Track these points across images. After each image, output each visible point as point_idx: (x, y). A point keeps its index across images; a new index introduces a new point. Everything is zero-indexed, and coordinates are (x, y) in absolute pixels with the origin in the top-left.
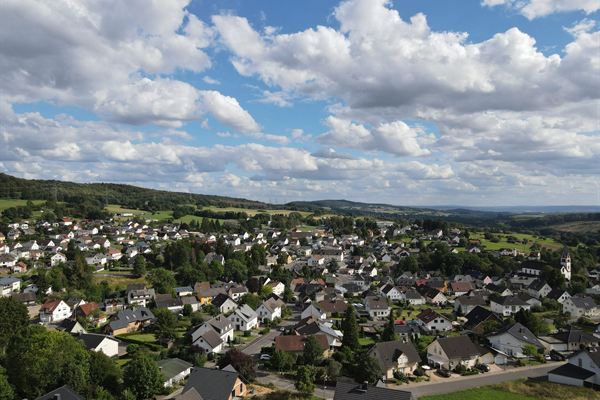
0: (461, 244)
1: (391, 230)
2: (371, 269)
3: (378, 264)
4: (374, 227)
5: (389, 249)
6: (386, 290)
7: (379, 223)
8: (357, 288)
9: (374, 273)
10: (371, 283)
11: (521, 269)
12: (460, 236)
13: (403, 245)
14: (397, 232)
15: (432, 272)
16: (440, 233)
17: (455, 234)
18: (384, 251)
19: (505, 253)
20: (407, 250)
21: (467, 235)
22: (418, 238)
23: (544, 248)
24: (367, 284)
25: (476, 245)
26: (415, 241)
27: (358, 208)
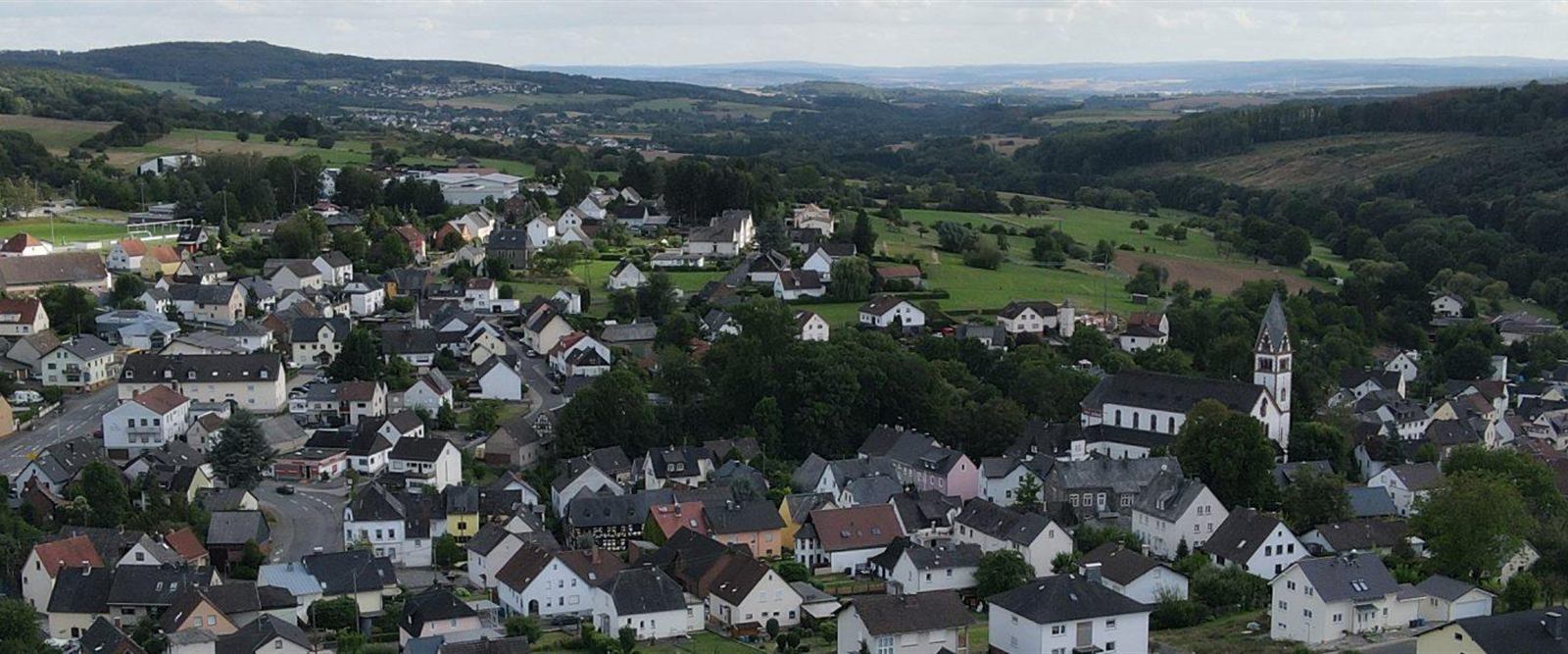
0: (841, 291)
1: (512, 216)
2: (428, 451)
3: (463, 415)
4: (433, 207)
5: (510, 326)
6: (520, 572)
7: (452, 182)
8: (371, 568)
9: (447, 469)
10: (438, 529)
11: (1098, 410)
12: (834, 244)
13: (575, 305)
14: (541, 233)
15: (722, 446)
16: (746, 233)
17: (813, 237)
18: (490, 343)
19: (1029, 322)
20: (595, 330)
21: (862, 239)
22: (642, 260)
23: (1179, 288)
24: (416, 532)
25: (905, 291)
26: (631, 279)
27: (335, 85)
